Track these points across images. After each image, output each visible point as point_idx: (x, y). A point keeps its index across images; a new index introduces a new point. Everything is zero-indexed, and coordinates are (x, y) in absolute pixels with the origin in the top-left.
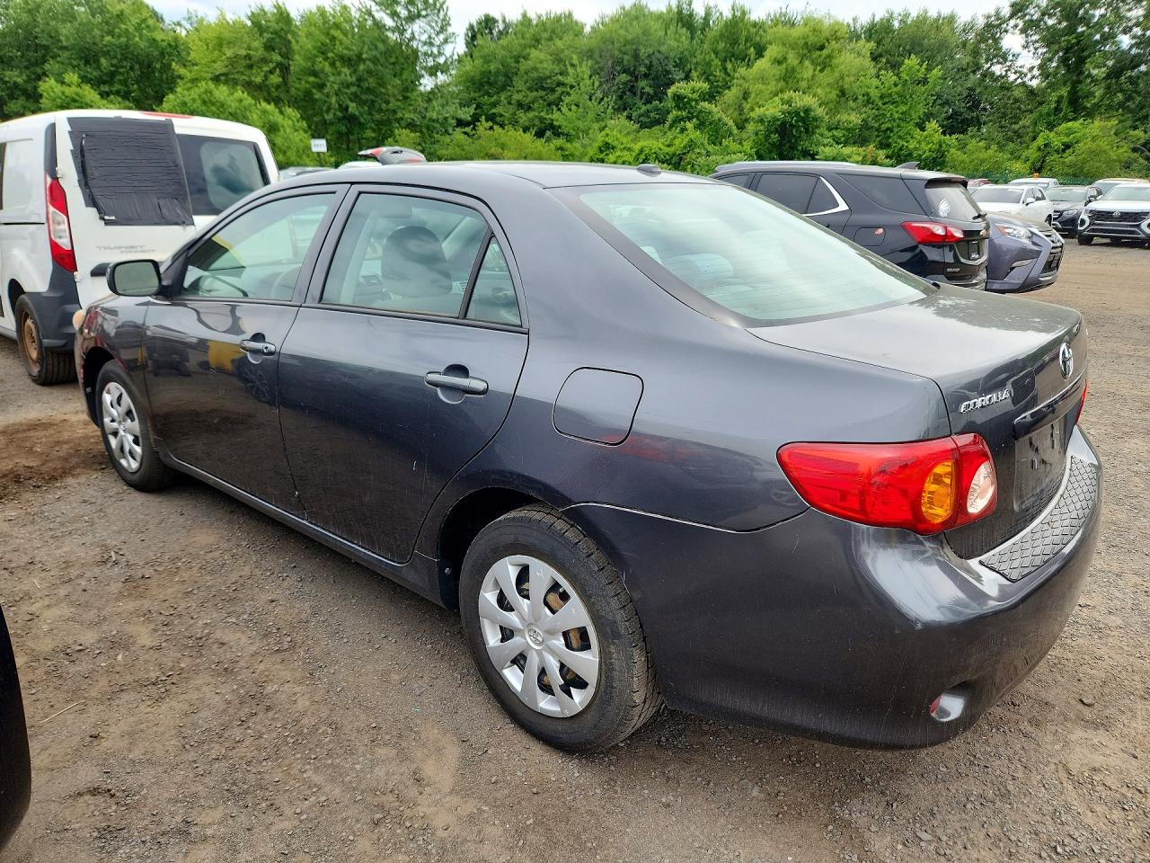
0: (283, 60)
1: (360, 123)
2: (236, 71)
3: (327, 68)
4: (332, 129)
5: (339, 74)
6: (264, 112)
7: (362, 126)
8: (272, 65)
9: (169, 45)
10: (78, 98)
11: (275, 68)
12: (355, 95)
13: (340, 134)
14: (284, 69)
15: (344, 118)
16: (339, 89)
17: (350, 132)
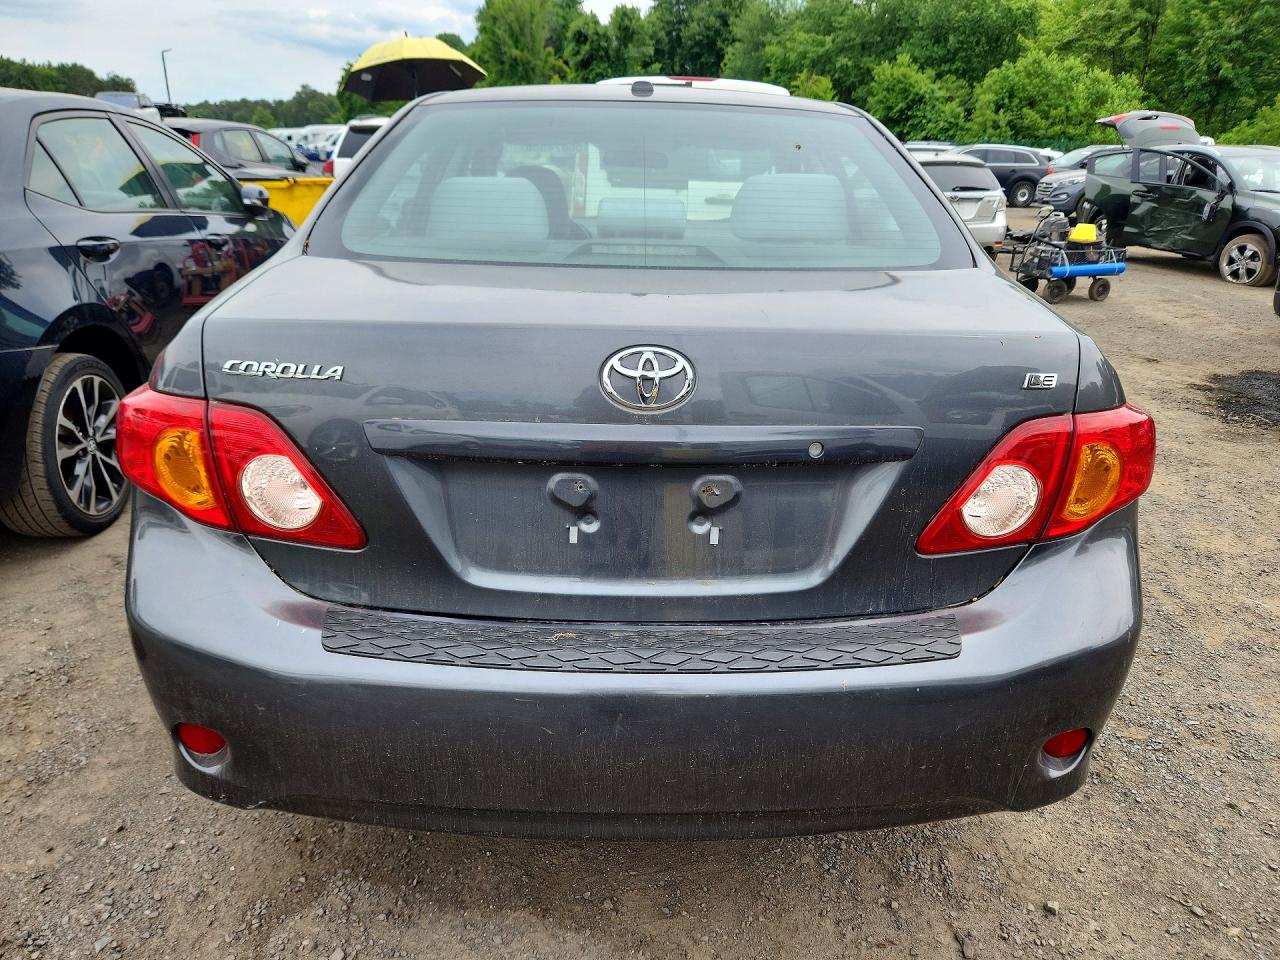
0: (1149, 16)
1: (1233, 89)
2: (1087, 35)
3: (1205, 22)
4: (1192, 97)
5: (1220, 26)
6: (1096, 81)
7: (1234, 92)
8: (1133, 24)
9: (1024, 12)
10: (903, 79)
11: (1136, 28)
12: (1237, 52)
13: (1200, 104)
14: (1149, 28)
15: (1212, 82)
16: (1215, 46)
17: (1214, 101)
